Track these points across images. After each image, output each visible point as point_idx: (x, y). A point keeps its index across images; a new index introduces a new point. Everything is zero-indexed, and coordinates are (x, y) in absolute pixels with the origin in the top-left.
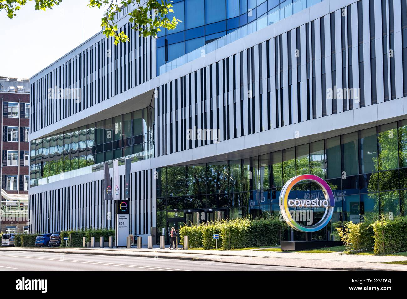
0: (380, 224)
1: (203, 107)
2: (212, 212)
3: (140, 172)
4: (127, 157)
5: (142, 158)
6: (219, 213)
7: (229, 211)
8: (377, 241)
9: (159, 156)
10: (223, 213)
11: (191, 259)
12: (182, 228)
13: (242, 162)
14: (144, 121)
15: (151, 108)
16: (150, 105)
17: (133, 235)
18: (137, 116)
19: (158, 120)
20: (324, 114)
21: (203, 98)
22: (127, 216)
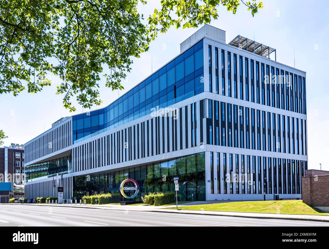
0: (157, 195)
1: (91, 155)
2: (93, 192)
3: (67, 178)
4: (62, 172)
5: (67, 173)
6: (96, 192)
7: (100, 191)
8: (155, 201)
9: (74, 172)
10: (97, 192)
11: (89, 208)
12: (83, 197)
13: (104, 175)
14: (68, 160)
15: (70, 156)
16: (70, 155)
17: (64, 199)
18: (66, 159)
19: (73, 160)
20: (148, 156)
21: (91, 152)
22: (62, 193)
